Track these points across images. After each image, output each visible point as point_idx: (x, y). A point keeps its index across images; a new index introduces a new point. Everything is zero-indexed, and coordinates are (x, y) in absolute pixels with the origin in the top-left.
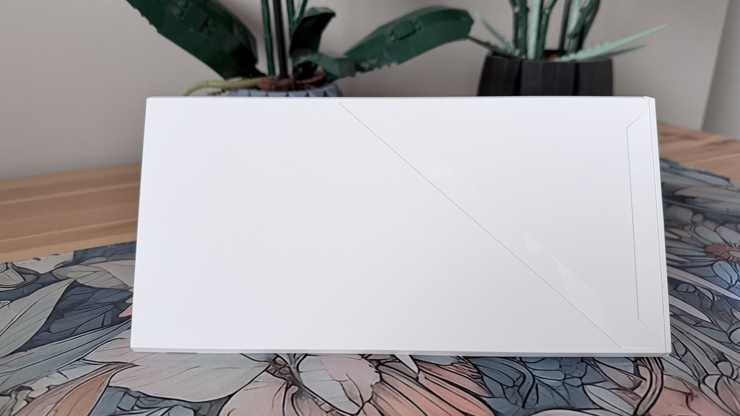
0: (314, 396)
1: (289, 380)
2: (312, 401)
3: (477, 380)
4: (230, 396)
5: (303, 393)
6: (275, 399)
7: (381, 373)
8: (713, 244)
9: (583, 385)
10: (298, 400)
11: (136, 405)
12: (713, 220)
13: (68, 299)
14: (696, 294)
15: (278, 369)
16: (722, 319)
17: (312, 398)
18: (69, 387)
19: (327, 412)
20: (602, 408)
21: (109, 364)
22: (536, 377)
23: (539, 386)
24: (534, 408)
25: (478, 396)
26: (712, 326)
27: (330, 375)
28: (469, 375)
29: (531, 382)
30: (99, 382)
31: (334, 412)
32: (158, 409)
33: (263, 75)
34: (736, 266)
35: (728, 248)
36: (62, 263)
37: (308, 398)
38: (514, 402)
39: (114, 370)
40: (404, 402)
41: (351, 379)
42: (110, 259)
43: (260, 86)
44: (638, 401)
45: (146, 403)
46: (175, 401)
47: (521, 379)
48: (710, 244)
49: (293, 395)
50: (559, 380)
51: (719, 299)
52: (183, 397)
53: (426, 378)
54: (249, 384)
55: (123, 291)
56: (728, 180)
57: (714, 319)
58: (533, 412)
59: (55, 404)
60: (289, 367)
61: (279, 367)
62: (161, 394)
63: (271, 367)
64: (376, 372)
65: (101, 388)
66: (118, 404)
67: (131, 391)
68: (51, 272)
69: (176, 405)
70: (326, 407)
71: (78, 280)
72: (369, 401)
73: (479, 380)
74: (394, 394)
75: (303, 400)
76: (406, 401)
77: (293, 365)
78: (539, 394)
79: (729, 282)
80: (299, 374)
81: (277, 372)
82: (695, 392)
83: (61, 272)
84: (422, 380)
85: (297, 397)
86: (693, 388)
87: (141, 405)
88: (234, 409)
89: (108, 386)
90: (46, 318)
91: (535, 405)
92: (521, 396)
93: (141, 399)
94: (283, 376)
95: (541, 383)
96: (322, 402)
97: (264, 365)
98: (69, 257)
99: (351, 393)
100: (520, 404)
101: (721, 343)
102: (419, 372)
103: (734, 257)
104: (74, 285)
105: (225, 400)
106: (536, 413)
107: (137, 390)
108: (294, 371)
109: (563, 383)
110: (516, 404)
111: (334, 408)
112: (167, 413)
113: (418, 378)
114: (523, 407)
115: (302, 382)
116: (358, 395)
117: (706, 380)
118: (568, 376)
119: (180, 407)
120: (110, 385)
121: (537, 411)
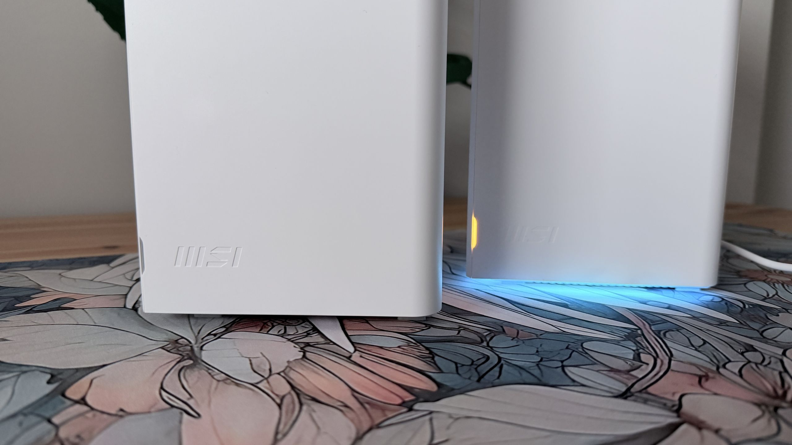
1: (186, 356)
2: (204, 371)
3: (426, 359)
4: (104, 366)
5: (197, 365)
6: (159, 369)
7: (306, 352)
9: (563, 366)
14: (723, 303)
15: (177, 347)
16: (752, 321)
17: (207, 369)
19: (218, 381)
20: (584, 385)
22: (502, 359)
23: (505, 366)
24: (492, 383)
25: (422, 372)
26: (740, 326)
27: (240, 353)
28: (417, 355)
29: (496, 362)
31: (228, 381)
34: (774, 285)
35: (766, 273)
37: (201, 369)
38: (467, 378)
41: (264, 356)
42: (34, 269)
44: (634, 381)
46: (33, 367)
47: (483, 360)
48: (744, 270)
49: (184, 367)
50: (532, 362)
51: (751, 306)
52: (45, 364)
53: (361, 357)
54: (135, 357)
55: (33, 289)
60: (191, 347)
61: (180, 346)
63: (169, 346)
64: (300, 351)
69: (33, 370)
70: (221, 376)
72: (279, 374)
73: (429, 359)
74: (313, 368)
75: (195, 372)
76: (326, 374)
77: (198, 344)
78: (503, 372)
79: (765, 295)
80: (202, 352)
81: (176, 350)
82: (710, 375)
84: (356, 358)
85: (187, 369)
86: (709, 371)
88: (104, 375)
91: (494, 381)
92: (478, 373)
94: (180, 353)
95: (508, 364)
96: (217, 373)
97: (162, 344)
99: (258, 366)
100: (476, 379)
101: (751, 338)
102: (354, 352)
103: (772, 279)
105: (92, 370)
108: (196, 349)
109: (538, 365)
111: (229, 378)
113: (351, 356)
114: (479, 381)
115: (201, 357)
116: (267, 368)
117: (728, 366)
118: (544, 359)
119: (36, 372)
121: (495, 385)
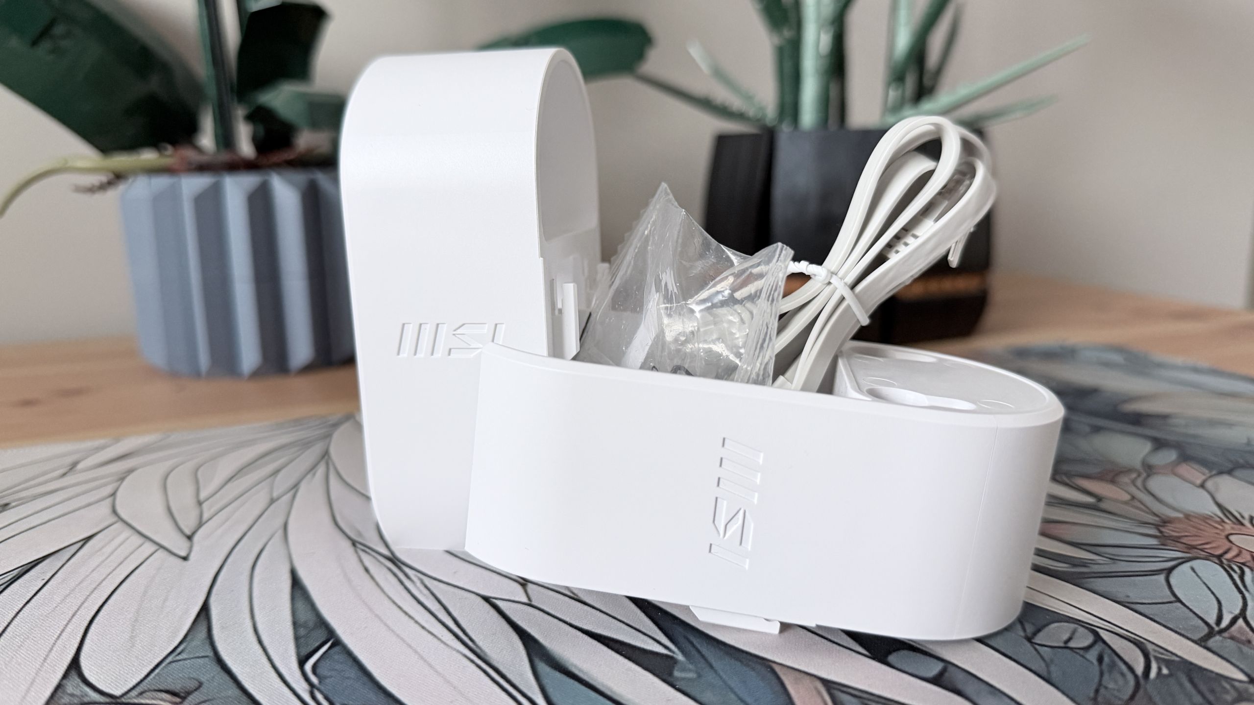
8: (1188, 516)
14: (1092, 655)
34: (1242, 577)
43: (174, 167)
48: (1181, 516)
103: (1240, 551)
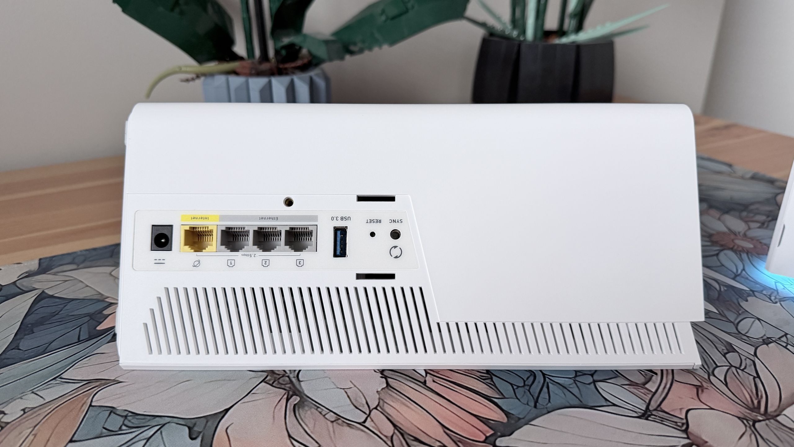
0: (317, 406)
1: (290, 391)
2: (315, 411)
3: (487, 381)
4: (227, 410)
5: (305, 403)
6: (276, 410)
7: (387, 378)
8: (718, 233)
9: (594, 382)
10: (300, 410)
11: (123, 424)
12: (717, 208)
13: (36, 312)
15: (277, 379)
16: (729, 309)
17: (316, 408)
18: (47, 409)
19: (332, 422)
20: (614, 405)
21: (90, 381)
22: (546, 376)
23: (550, 384)
24: (546, 408)
25: (488, 398)
26: (720, 317)
27: (333, 383)
28: (478, 375)
29: (542, 381)
30: (80, 402)
31: (340, 421)
32: (149, 427)
33: (241, 58)
34: (741, 256)
35: (732, 237)
36: (26, 272)
37: (311, 408)
38: (526, 403)
39: (97, 388)
40: (412, 407)
41: (355, 386)
42: (81, 266)
43: (238, 70)
44: (650, 396)
45: (135, 421)
46: (166, 418)
47: (532, 378)
48: (715, 233)
49: (295, 405)
50: (570, 378)
51: (725, 289)
52: (176, 413)
53: (434, 381)
54: (247, 397)
55: (98, 301)
56: (730, 166)
57: (721, 309)
58: (545, 411)
59: (33, 428)
60: (288, 377)
61: (278, 377)
62: (150, 412)
63: (268, 378)
64: (381, 377)
65: (83, 408)
66: (104, 425)
67: (118, 410)
68: (14, 283)
69: (169, 423)
70: (332, 416)
71: (46, 291)
72: (376, 408)
73: (488, 381)
74: (402, 399)
75: (306, 411)
76: (414, 406)
77: (293, 374)
78: (551, 393)
79: (735, 271)
80: (300, 383)
81: (276, 382)
82: (704, 384)
83: (25, 283)
84: (430, 383)
85: (299, 408)
86: (702, 380)
87: (130, 424)
88: (232, 424)
89: (91, 405)
90: (14, 335)
91: (547, 404)
92: (532, 396)
93: (129, 418)
94: (283, 386)
95: (551, 382)
96: (326, 411)
97: (261, 376)
98: (34, 265)
99: (356, 400)
100: (532, 404)
101: (729, 333)
102: (426, 376)
103: (738, 246)
104: (42, 297)
105: (222, 415)
106: (549, 412)
107: (124, 409)
108: (294, 380)
109: (574, 382)
110: (528, 404)
111: (339, 417)
112: (159, 432)
113: (425, 381)
114: (535, 406)
115: (303, 391)
116: (364, 402)
117: (716, 372)
118: (579, 374)
119: (173, 424)
120: (93, 404)
121: (550, 410)
